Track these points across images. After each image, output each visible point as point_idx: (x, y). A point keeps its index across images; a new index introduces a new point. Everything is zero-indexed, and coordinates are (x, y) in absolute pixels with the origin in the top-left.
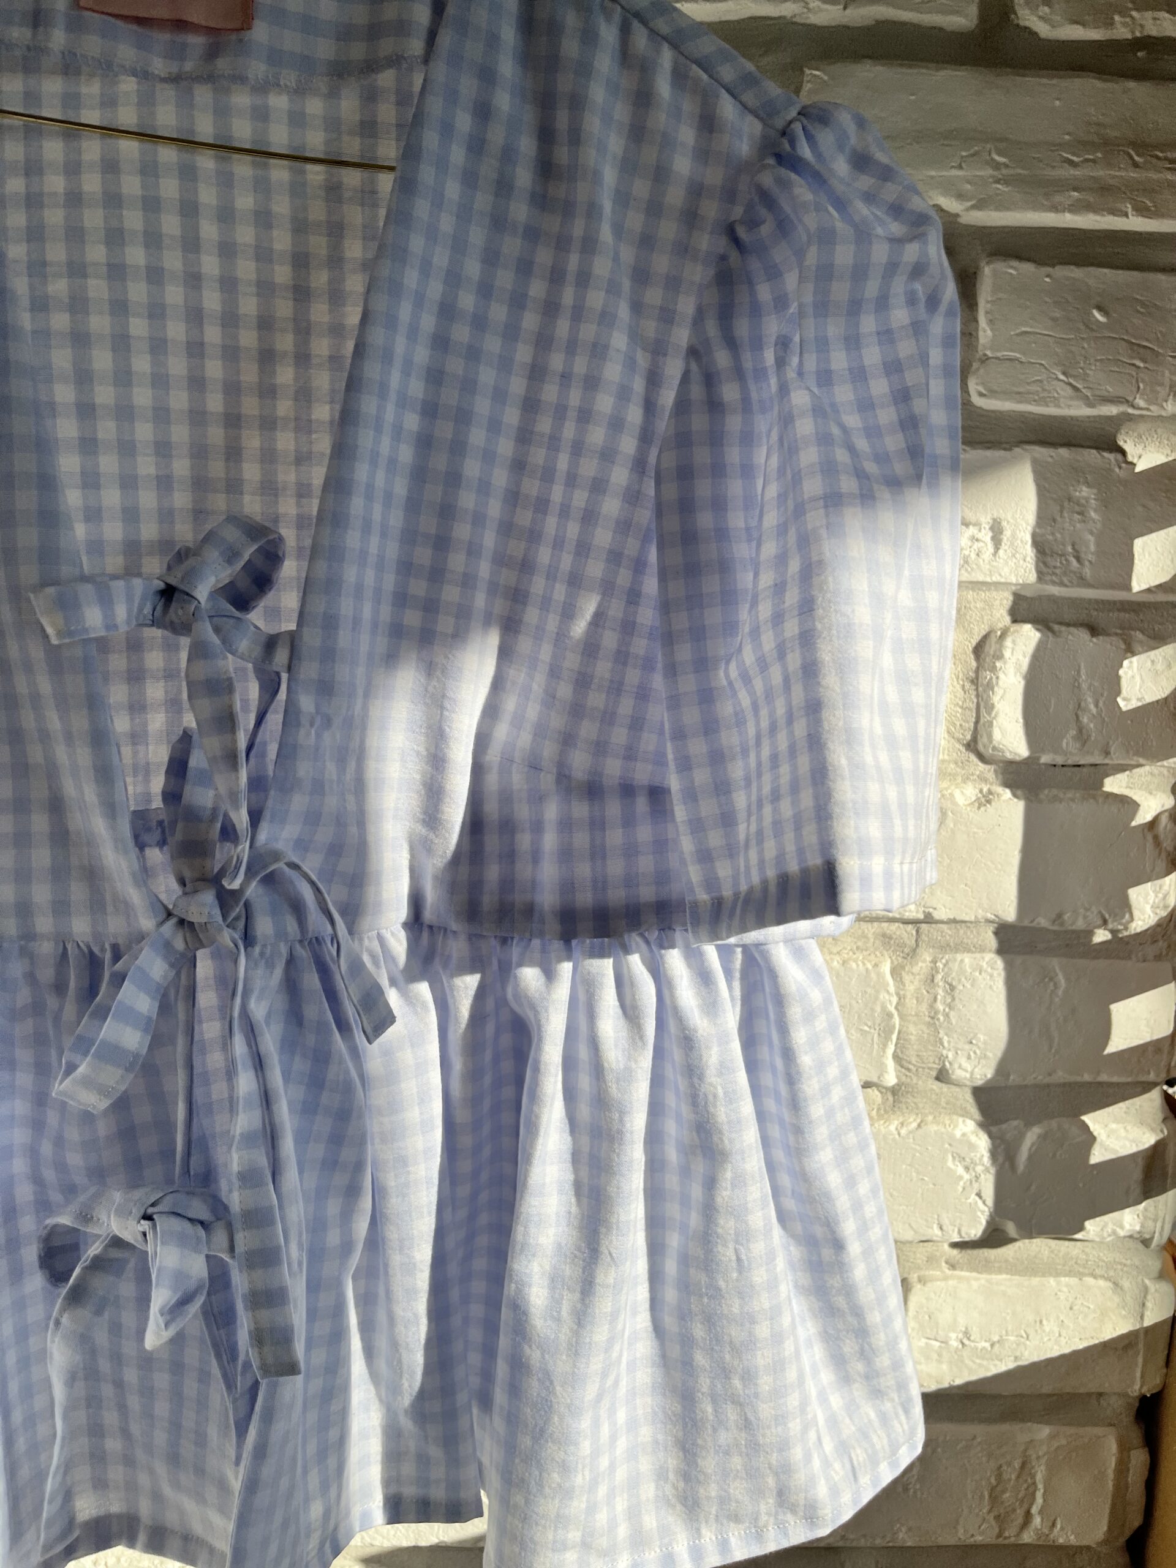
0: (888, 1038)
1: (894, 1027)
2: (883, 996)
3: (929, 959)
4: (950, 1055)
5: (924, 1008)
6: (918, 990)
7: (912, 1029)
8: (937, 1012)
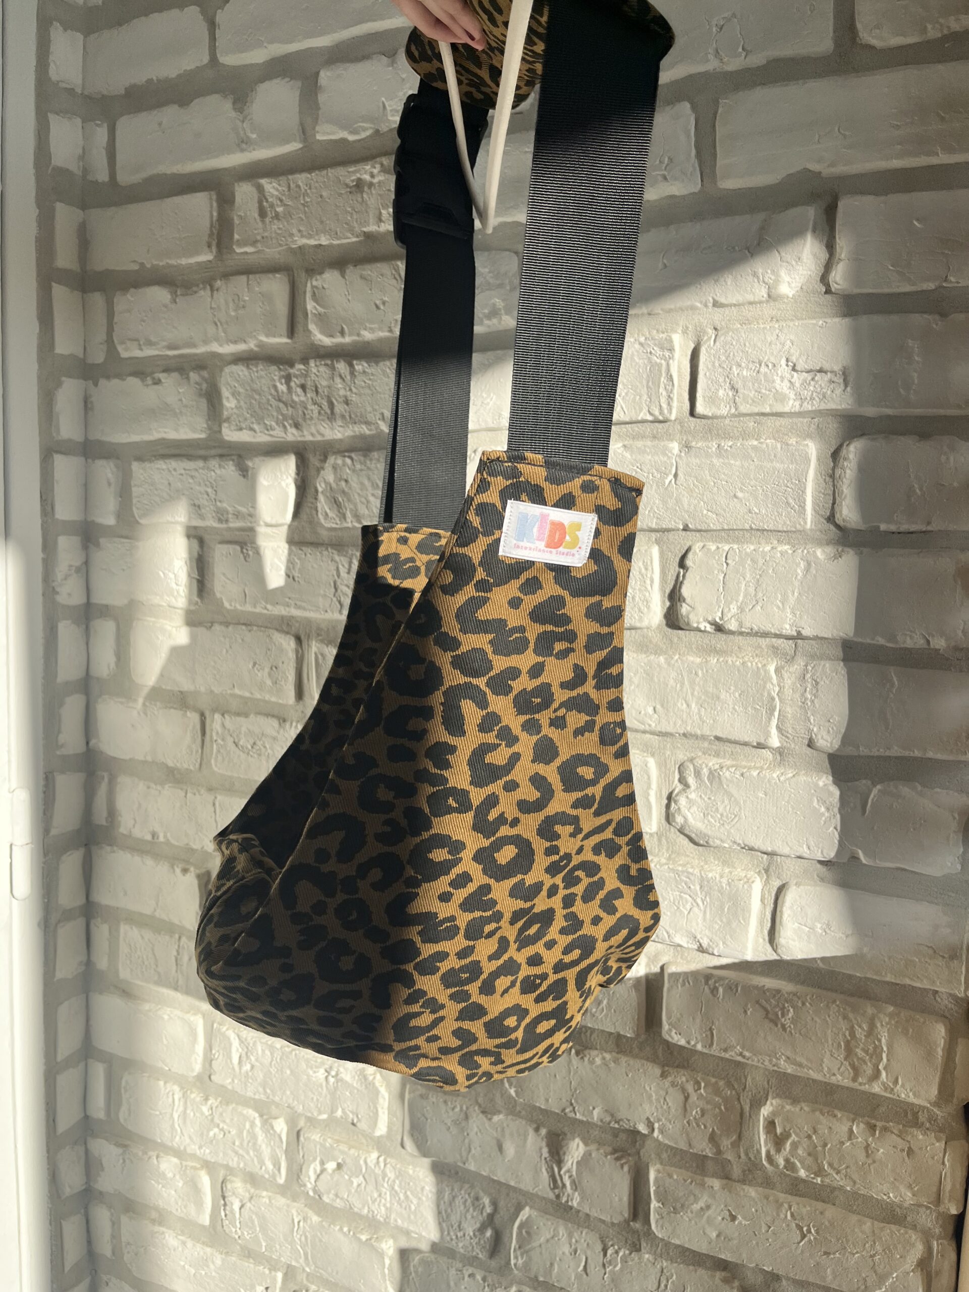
0: (771, 713)
1: (775, 707)
2: (769, 686)
3: (802, 664)
4: (815, 729)
5: (797, 696)
6: (794, 684)
7: (789, 709)
8: (806, 699)
